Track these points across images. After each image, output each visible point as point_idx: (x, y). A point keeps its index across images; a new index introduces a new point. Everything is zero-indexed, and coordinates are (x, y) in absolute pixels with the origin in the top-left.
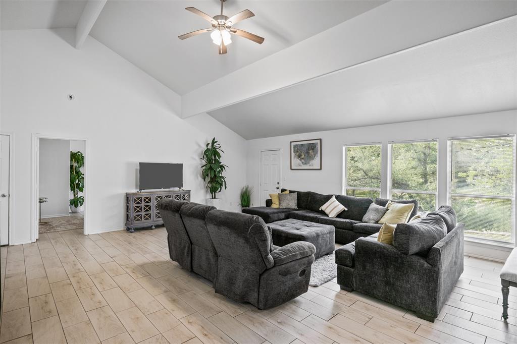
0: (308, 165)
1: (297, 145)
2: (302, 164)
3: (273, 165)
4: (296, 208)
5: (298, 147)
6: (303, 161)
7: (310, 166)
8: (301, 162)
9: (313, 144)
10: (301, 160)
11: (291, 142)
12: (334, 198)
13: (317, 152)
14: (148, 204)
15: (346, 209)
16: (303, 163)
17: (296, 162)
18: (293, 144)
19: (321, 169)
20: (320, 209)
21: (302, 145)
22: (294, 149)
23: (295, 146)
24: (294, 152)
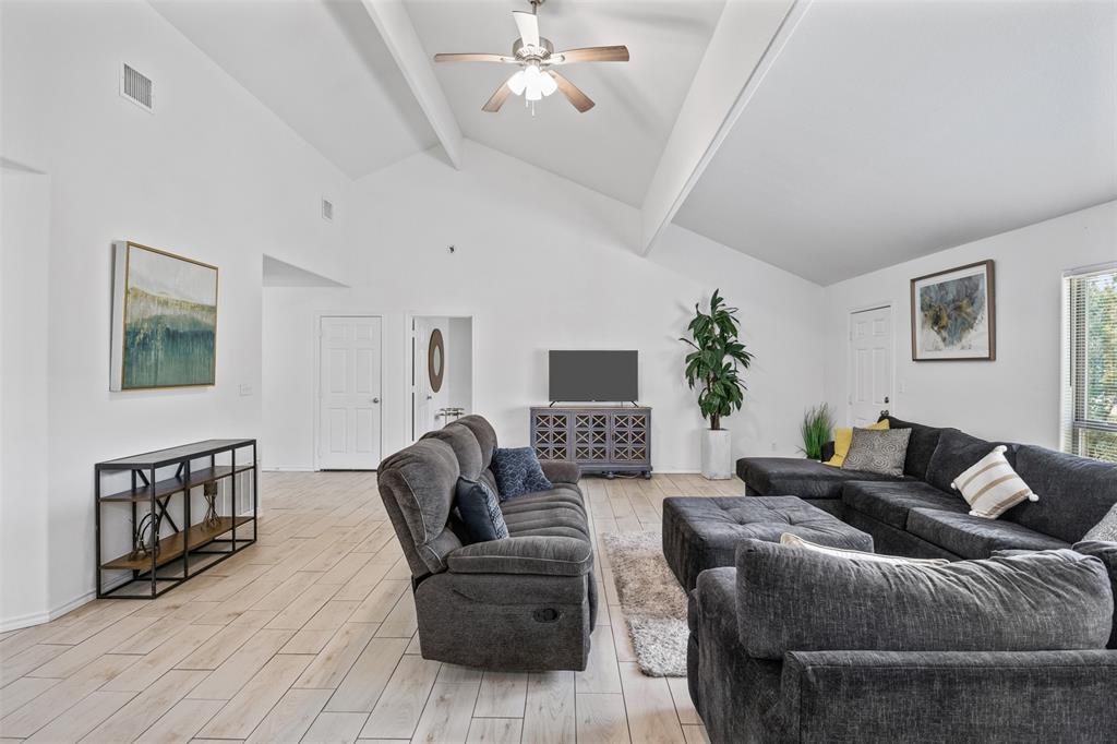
0: (959, 346)
1: (928, 287)
2: (941, 344)
3: (877, 349)
4: (898, 472)
5: (933, 294)
6: (944, 334)
7: (963, 348)
8: (939, 339)
9: (970, 278)
10: (939, 333)
11: (913, 281)
12: (999, 455)
13: (982, 304)
14: (561, 430)
15: (1034, 497)
16: (944, 340)
17: (928, 337)
18: (919, 285)
19: (992, 358)
20: (953, 485)
21: (942, 286)
22: (923, 301)
23: (926, 290)
24: (922, 309)
